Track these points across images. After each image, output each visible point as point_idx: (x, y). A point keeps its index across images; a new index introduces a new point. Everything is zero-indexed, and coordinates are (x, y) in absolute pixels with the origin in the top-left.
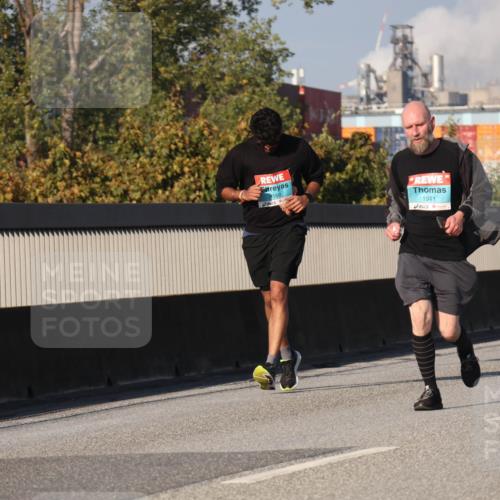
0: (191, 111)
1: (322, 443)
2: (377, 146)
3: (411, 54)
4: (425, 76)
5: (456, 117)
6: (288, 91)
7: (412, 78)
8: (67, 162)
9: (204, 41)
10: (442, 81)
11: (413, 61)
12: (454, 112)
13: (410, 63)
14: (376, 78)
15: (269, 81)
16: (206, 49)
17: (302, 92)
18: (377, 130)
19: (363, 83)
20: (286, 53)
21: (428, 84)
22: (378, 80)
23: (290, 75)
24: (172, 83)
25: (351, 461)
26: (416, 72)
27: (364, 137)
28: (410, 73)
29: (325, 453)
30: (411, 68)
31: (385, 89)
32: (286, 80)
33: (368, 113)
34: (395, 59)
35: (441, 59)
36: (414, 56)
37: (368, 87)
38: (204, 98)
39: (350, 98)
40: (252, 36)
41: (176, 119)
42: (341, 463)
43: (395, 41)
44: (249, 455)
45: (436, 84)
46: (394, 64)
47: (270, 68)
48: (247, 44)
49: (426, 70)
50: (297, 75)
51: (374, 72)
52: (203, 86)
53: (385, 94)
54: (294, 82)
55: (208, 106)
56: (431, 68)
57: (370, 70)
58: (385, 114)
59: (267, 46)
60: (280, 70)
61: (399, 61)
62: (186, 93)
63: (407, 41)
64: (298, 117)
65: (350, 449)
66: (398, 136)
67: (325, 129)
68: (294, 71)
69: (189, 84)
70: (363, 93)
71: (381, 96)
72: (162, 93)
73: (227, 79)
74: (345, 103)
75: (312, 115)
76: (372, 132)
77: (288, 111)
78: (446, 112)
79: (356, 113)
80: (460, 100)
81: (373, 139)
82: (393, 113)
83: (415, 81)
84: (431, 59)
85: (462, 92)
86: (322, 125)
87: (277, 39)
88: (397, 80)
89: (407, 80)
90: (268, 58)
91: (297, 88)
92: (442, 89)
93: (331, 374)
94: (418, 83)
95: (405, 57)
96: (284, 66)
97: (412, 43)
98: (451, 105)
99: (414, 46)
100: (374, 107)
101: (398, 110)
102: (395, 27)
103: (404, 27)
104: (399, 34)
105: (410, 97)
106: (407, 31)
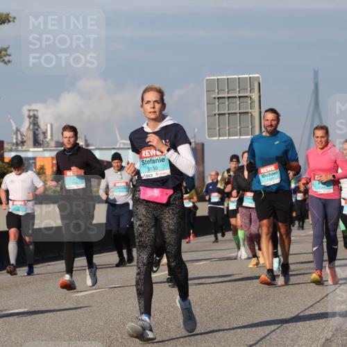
3: (37, 123)
7: (38, 135)
10: (52, 136)
11: (38, 126)
13: (37, 127)
14: (21, 134)
19: (14, 137)
21: (45, 137)
26: (40, 131)
28: (37, 132)
30: (37, 130)
31: (25, 139)
33: (17, 150)
34: (30, 126)
35: (52, 126)
36: (39, 124)
37: (17, 139)
43: (30, 117)
45: (49, 137)
46: (29, 128)
49: (44, 131)
51: (20, 131)
53: (25, 142)
56: (47, 130)
57: (18, 130)
58: (25, 151)
61: (31, 126)
63: (35, 117)
66: (31, 161)
70: (14, 141)
71: (23, 143)
78: (54, 150)
79: (11, 150)
80: (60, 144)
82: (29, 151)
84: (47, 126)
88: (31, 135)
89: (35, 136)
92: (52, 139)
94: (41, 137)
95: (34, 124)
97: (37, 118)
98: (56, 147)
99: (39, 119)
100: (20, 148)
101: (32, 149)
102: (30, 111)
103: (34, 110)
104: (31, 113)
105: (37, 143)
106: (35, 113)
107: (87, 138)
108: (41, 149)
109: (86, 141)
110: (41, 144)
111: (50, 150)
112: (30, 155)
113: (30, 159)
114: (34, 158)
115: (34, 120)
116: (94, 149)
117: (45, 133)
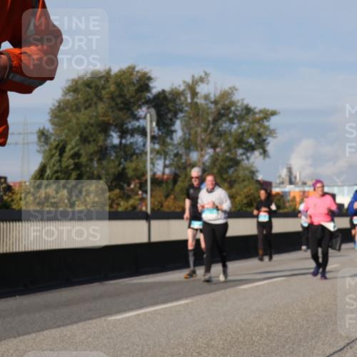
2: (282, 196)
5: (304, 188)
6: (258, 182)
9: (236, 168)
10: (300, 178)
11: (292, 173)
14: (282, 178)
15: (253, 178)
16: (236, 170)
17: (262, 182)
19: (278, 179)
20: (257, 171)
26: (293, 176)
27: (278, 194)
28: (291, 177)
30: (291, 175)
32: (257, 179)
33: (279, 187)
35: (300, 172)
43: (287, 168)
45: (298, 179)
47: (253, 175)
48: (247, 168)
50: (260, 177)
51: (281, 176)
53: (284, 182)
55: (236, 186)
56: (297, 175)
58: (284, 187)
59: (252, 169)
61: (288, 173)
74: (274, 185)
76: (281, 193)
78: (301, 187)
79: (276, 187)
80: (304, 184)
82: (286, 187)
84: (297, 173)
85: (305, 181)
87: (255, 167)
88: (287, 179)
90: (253, 173)
91: (260, 181)
92: (300, 181)
94: (293, 179)
96: (257, 175)
99: (292, 170)
100: (281, 186)
101: (288, 186)
102: (287, 165)
103: (290, 164)
105: (291, 183)
106: (291, 166)
111: (299, 187)
114: (289, 192)
115: (290, 170)
117: (296, 178)
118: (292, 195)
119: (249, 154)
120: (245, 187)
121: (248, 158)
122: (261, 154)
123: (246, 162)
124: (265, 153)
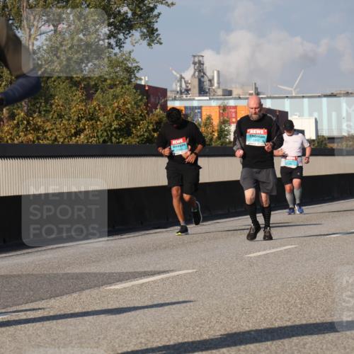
0: (89, 97)
1: (158, 268)
3: (203, 70)
4: (210, 81)
5: (226, 102)
6: (139, 87)
7: (203, 82)
8: (25, 122)
10: (219, 83)
11: (204, 73)
12: (225, 99)
13: (202, 74)
14: (185, 82)
15: (130, 82)
17: (147, 88)
18: (186, 108)
19: (178, 84)
20: (139, 69)
21: (212, 85)
22: (186, 83)
23: (141, 79)
24: (79, 83)
25: (173, 277)
26: (205, 79)
28: (202, 79)
29: (159, 273)
30: (203, 77)
31: (190, 87)
32: (138, 82)
33: (181, 99)
34: (195, 72)
35: (218, 72)
36: (205, 71)
37: (181, 86)
38: (97, 91)
39: (172, 91)
40: (121, 60)
41: (82, 101)
42: (168, 278)
43: (194, 63)
44: (120, 274)
45: (216, 85)
46: (194, 75)
47: (130, 75)
49: (210, 78)
50: (144, 79)
51: (184, 78)
52: (96, 84)
53: (190, 90)
54: (143, 83)
55: (98, 94)
56: (213, 77)
57: (182, 78)
58: (190, 100)
59: (130, 65)
60: (136, 77)
61: (197, 73)
62: (87, 88)
63: (201, 64)
64: (145, 100)
65: (172, 271)
66: (196, 111)
67: (159, 107)
68: (143, 78)
69: (88, 84)
70: (178, 89)
71: (187, 91)
72: (74, 88)
73: (109, 81)
74: (169, 94)
75: (152, 100)
76: (183, 109)
77: (140, 97)
78: (221, 99)
79: (175, 99)
80: (228, 93)
81: (184, 112)
82: (194, 99)
83: (205, 83)
84: (213, 72)
85: (229, 89)
86: (157, 105)
87: (134, 60)
88: (196, 82)
89: (201, 83)
90: (130, 72)
91: (144, 86)
92: (219, 87)
93: (162, 232)
94: (207, 84)
95: (200, 71)
96: (137, 75)
97: (203, 64)
98: (223, 95)
99: (205, 66)
100: (184, 96)
101: (197, 98)
102: (194, 56)
103: (199, 56)
104: (196, 60)
105: (202, 91)
106: (201, 58)
107: (257, 86)
108: (208, 98)
109: (256, 89)
110: (207, 93)
111: (217, 99)
112: (195, 104)
113: (196, 108)
114: (200, 108)
115: (199, 67)
116: (265, 98)
117: (211, 81)
118: (205, 113)
119: (121, 36)
120: (115, 97)
121: (120, 44)
122: (144, 36)
123: (117, 50)
124: (151, 35)
